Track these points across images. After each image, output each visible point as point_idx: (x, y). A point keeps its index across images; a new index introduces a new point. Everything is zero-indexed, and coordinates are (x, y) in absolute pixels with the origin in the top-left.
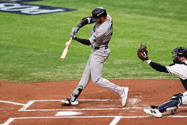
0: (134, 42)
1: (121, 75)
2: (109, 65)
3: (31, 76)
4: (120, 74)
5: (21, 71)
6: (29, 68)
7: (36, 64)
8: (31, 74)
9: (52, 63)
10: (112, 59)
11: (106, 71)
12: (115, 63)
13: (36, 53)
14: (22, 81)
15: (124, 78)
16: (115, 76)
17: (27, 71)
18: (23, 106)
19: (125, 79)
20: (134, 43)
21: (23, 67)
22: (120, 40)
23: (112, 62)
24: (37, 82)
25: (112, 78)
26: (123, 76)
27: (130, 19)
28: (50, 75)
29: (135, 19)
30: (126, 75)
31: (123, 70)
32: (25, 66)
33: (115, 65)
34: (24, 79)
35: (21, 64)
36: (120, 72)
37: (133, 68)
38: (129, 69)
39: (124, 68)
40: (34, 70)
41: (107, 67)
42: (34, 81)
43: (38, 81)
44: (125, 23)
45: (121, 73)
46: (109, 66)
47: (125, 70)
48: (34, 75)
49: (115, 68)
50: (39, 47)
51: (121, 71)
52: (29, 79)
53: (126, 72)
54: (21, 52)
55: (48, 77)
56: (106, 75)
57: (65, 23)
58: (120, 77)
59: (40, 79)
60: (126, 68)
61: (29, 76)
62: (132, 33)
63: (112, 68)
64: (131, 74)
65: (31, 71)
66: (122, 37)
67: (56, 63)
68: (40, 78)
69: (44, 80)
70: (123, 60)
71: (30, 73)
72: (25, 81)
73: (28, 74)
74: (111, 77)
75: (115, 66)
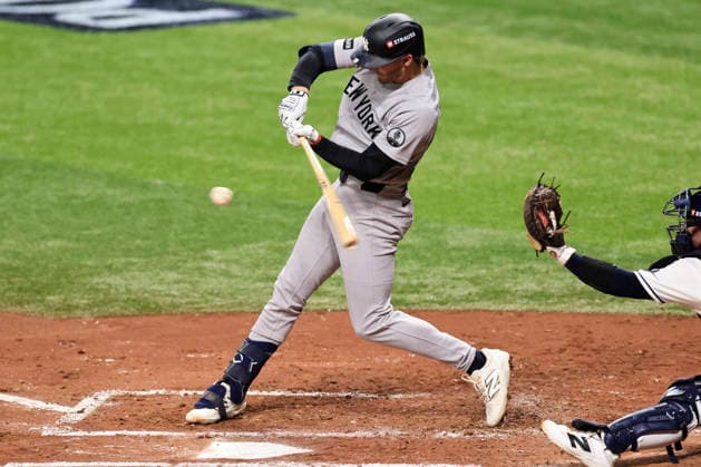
0: (535, 155)
1: (477, 294)
2: (428, 249)
3: (97, 290)
4: (474, 290)
5: (55, 266)
6: (90, 256)
7: (120, 238)
8: (96, 280)
9: (185, 237)
10: (439, 225)
11: (414, 273)
12: (452, 243)
13: (118, 192)
14: (57, 309)
15: (493, 307)
16: (450, 296)
17: (81, 267)
18: (65, 413)
19: (491, 309)
20: (533, 158)
21: (64, 250)
22: (474, 145)
23: (441, 237)
24: (123, 316)
25: (442, 303)
26: (483, 296)
27: (516, 60)
28: (176, 286)
29: (539, 59)
30: (498, 295)
31: (484, 271)
32: (71, 245)
33: (454, 249)
34: (65, 300)
35: (56, 236)
36: (474, 281)
37: (527, 265)
38: (510, 266)
39: (491, 263)
40: (110, 262)
41: (417, 257)
42: (112, 310)
43: (126, 312)
44: (494, 74)
45: (476, 284)
46: (429, 255)
47: (496, 270)
48: (110, 285)
49: (452, 260)
50: (129, 165)
51: (478, 277)
52: (85, 302)
53: (499, 280)
54: (54, 185)
55: (167, 295)
56: (412, 292)
57: (242, 69)
58: (473, 301)
59: (134, 300)
60: (499, 265)
61: (88, 287)
62: (524, 116)
63: (438, 263)
64: (519, 288)
65: (96, 267)
66: (483, 133)
67: (202, 237)
68: (133, 297)
69: (154, 306)
70: (485, 232)
71: (91, 275)
72: (69, 308)
73: (84, 281)
74: (433, 302)
75: (453, 254)
